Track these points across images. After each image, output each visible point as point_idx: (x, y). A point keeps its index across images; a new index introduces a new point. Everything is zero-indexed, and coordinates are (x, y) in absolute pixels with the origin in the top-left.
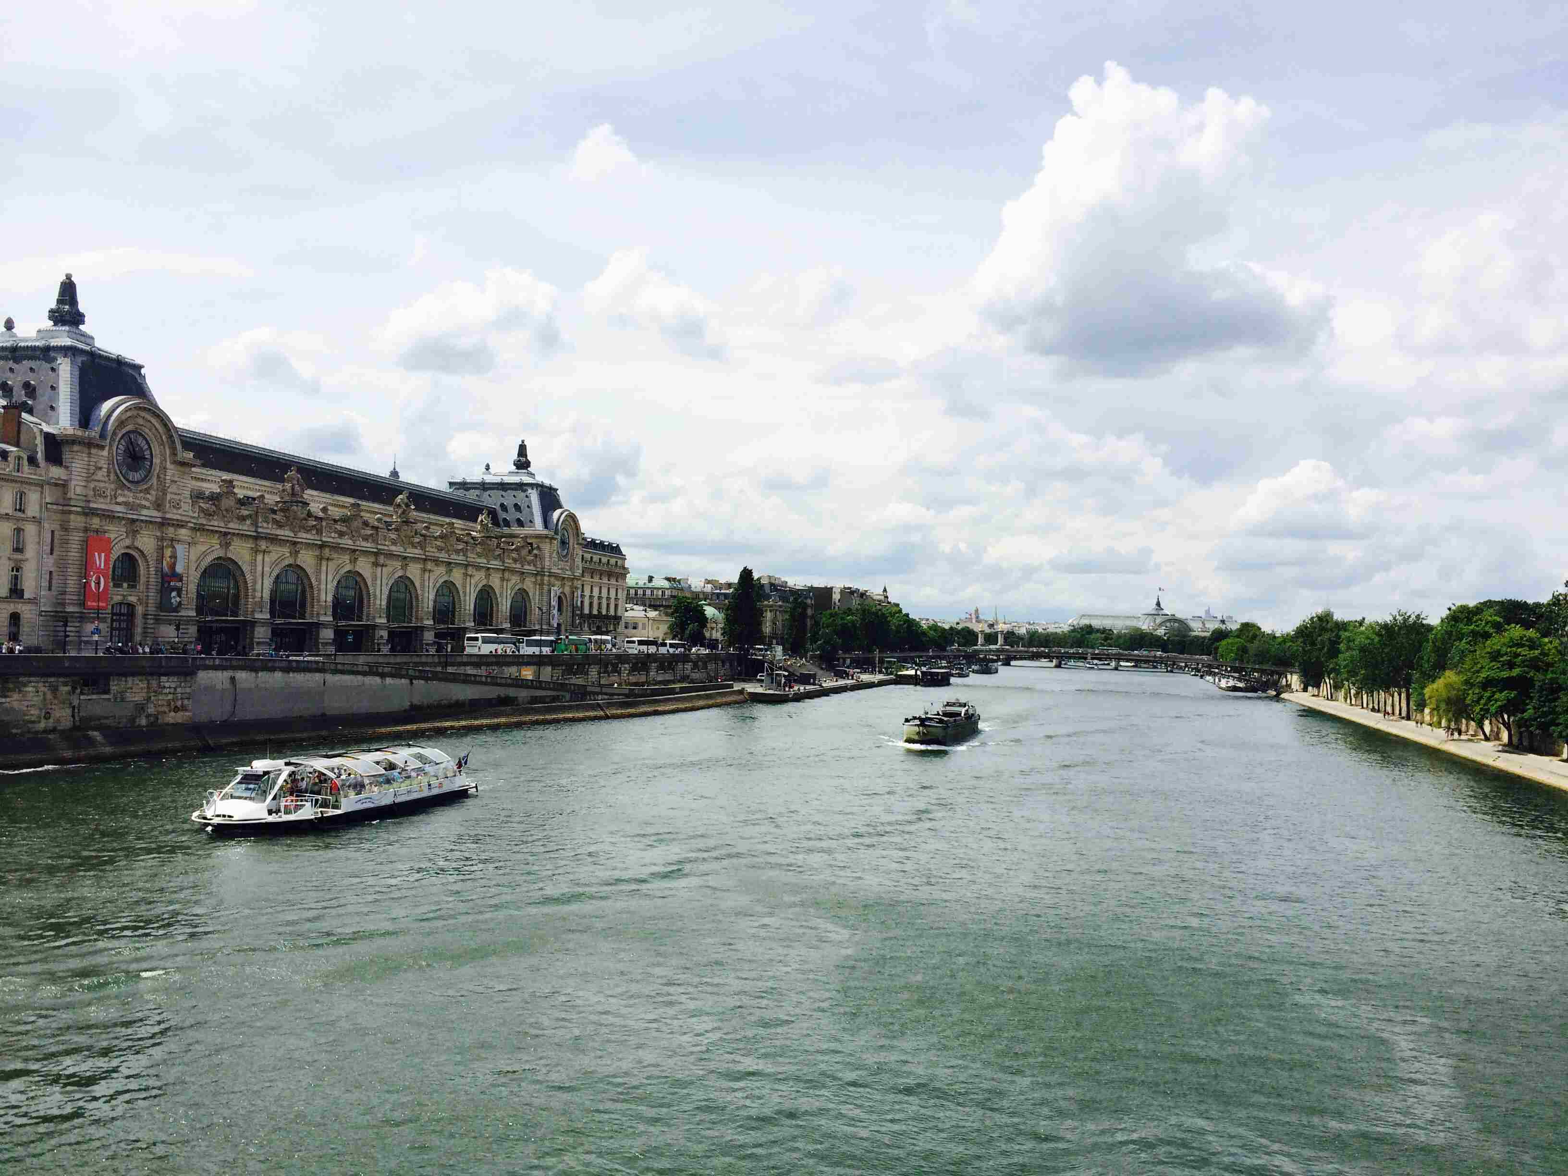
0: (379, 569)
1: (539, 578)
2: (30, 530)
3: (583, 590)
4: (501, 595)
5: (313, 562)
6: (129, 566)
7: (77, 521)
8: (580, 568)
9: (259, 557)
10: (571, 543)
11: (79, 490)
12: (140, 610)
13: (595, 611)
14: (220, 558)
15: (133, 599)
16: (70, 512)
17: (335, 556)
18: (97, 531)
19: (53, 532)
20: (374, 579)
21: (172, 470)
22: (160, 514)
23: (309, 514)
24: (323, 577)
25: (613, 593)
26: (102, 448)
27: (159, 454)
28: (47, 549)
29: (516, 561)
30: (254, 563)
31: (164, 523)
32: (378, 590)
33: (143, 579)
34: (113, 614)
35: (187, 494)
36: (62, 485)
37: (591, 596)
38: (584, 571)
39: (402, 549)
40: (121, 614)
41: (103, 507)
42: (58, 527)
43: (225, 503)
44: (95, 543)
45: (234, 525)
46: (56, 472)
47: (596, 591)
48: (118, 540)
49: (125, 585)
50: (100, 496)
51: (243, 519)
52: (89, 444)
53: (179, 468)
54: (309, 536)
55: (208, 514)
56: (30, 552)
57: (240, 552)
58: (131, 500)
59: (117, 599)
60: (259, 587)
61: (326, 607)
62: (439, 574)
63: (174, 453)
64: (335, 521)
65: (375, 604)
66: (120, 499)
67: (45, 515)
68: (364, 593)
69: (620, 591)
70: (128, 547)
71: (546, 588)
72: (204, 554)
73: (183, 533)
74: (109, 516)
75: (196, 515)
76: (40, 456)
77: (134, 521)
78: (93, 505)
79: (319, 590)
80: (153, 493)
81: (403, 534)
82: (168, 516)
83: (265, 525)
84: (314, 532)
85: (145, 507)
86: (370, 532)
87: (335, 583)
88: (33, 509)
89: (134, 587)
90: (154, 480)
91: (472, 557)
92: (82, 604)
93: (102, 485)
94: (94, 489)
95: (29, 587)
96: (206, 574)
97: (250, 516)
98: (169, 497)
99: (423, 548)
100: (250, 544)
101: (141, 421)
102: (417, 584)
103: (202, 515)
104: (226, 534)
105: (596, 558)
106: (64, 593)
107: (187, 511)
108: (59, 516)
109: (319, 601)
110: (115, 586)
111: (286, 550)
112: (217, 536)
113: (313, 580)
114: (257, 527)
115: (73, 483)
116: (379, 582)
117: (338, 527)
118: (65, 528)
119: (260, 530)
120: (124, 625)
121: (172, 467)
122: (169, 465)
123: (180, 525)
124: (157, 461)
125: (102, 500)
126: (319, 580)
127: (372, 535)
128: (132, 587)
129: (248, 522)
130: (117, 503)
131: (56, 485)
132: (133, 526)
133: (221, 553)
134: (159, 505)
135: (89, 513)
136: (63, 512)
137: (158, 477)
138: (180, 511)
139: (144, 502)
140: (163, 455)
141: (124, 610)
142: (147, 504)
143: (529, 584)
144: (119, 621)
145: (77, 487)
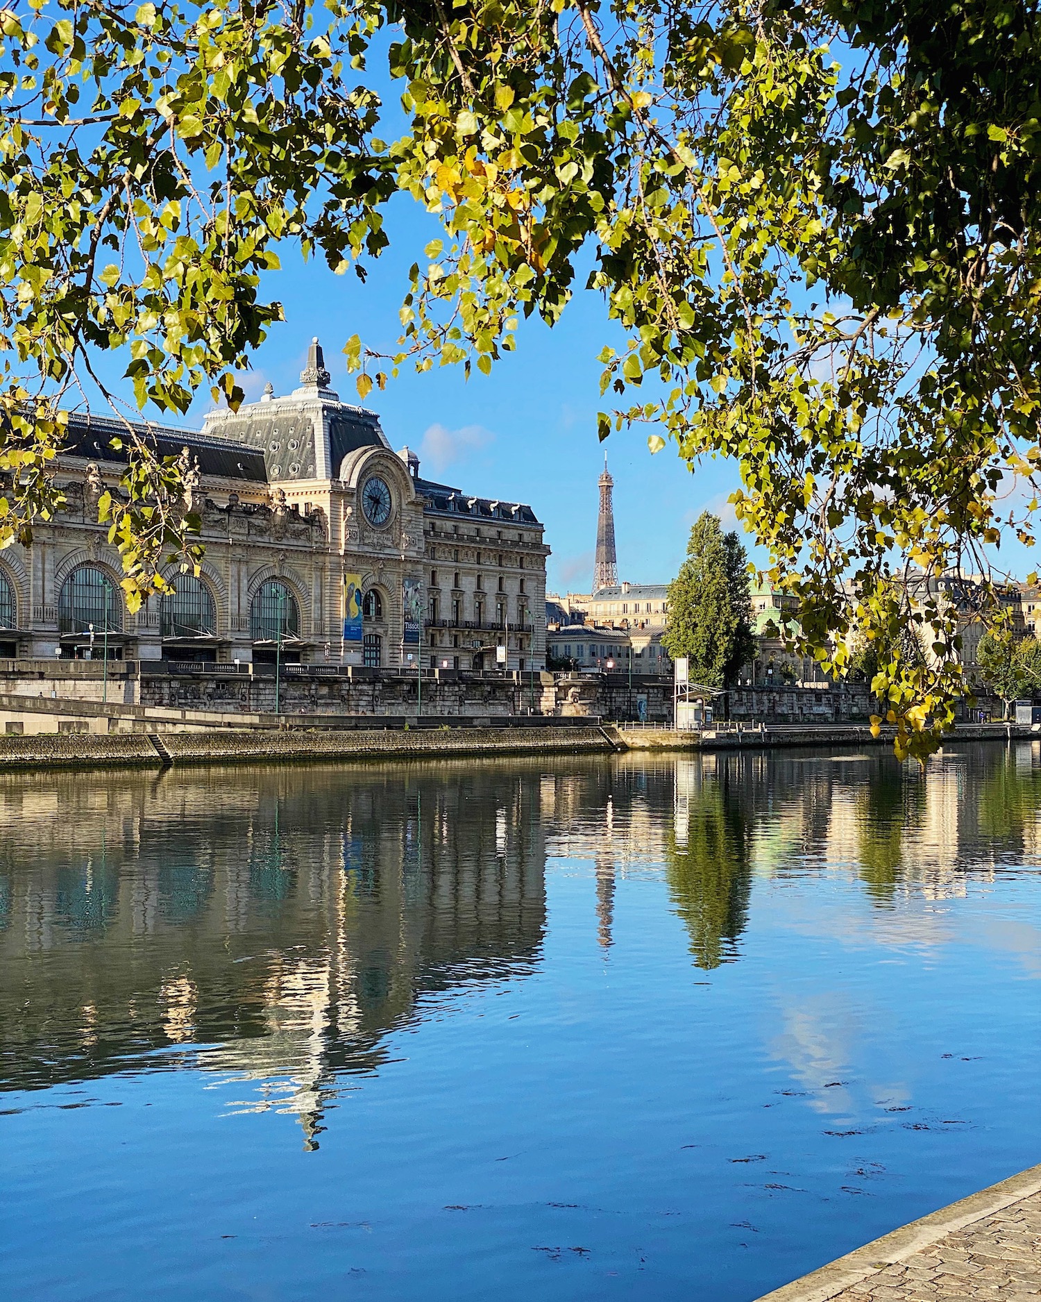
3: (433, 582)
8: (422, 545)
13: (468, 616)
25: (512, 587)
37: (457, 591)
38: (431, 551)
47: (468, 584)
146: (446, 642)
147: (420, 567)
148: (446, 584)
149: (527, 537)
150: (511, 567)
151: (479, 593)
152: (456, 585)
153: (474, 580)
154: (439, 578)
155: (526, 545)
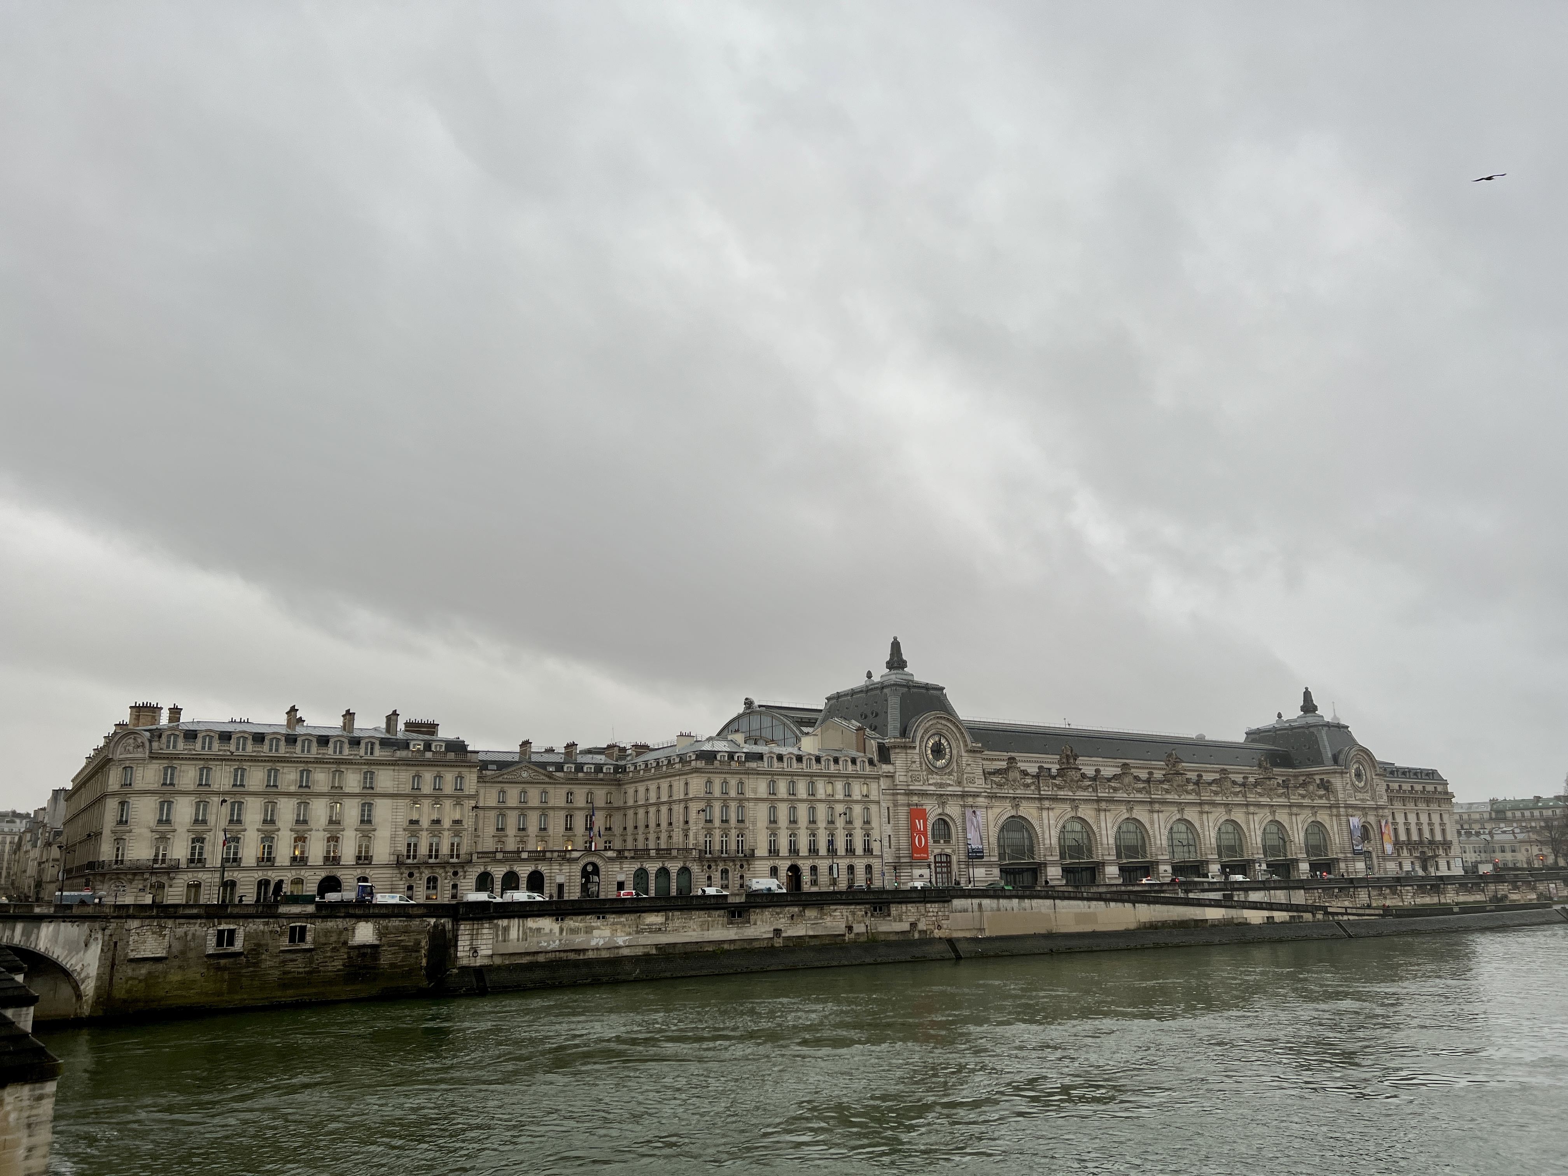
0: (1155, 815)
1: (1334, 811)
2: (874, 808)
3: (1394, 818)
4: (1292, 829)
5: (1093, 813)
6: (943, 828)
7: (902, 799)
8: (1385, 798)
9: (1045, 813)
10: (1368, 773)
11: (902, 778)
12: (954, 859)
13: (1415, 837)
14: (1013, 817)
15: (949, 851)
16: (898, 794)
17: (1112, 807)
18: (917, 805)
19: (888, 808)
20: (1152, 823)
21: (966, 758)
22: (961, 789)
23: (1084, 776)
24: (1103, 825)
25: (1436, 818)
26: (914, 748)
27: (956, 748)
28: (886, 819)
29: (1303, 797)
30: (1041, 819)
31: (964, 795)
32: (1157, 833)
33: (954, 836)
34: (935, 862)
35: (981, 770)
36: (891, 776)
37: (1407, 823)
38: (1391, 800)
39: (1177, 797)
40: (941, 862)
41: (919, 788)
42: (891, 805)
43: (1012, 775)
44: (915, 813)
45: (1021, 791)
46: (886, 768)
47: (1412, 818)
48: (932, 810)
49: (942, 841)
50: (916, 780)
51: (1027, 786)
52: (905, 747)
53: (972, 755)
54: (1085, 794)
55: (1000, 785)
56: (875, 824)
57: (1028, 811)
58: (939, 781)
59: (937, 851)
60: (1047, 836)
61: (1109, 849)
62: (1218, 816)
63: (966, 745)
64: (1109, 780)
65: (1155, 844)
66: (931, 782)
67: (882, 797)
68: (1145, 836)
69: (1446, 817)
70: (940, 814)
71: (1344, 819)
72: (1000, 815)
73: (981, 801)
74: (924, 794)
75: (989, 786)
76: (876, 759)
77: (941, 795)
78: (911, 788)
79: (1101, 835)
80: (955, 774)
81: (1175, 784)
82: (966, 789)
83: (1047, 788)
84: (1091, 790)
85: (950, 785)
86: (1142, 786)
87: (1115, 829)
88: (874, 796)
89: (949, 842)
90: (955, 764)
91: (1252, 798)
92: (912, 857)
93: (917, 773)
94: (911, 777)
95: (876, 847)
96: (1002, 829)
97: (1033, 783)
98: (965, 776)
99: (1198, 794)
100: (1037, 804)
101: (939, 726)
102: (1197, 825)
103: (994, 786)
104: (1014, 798)
105: (1406, 787)
106: (899, 849)
107: (979, 784)
108: (891, 797)
109: (1102, 844)
110: (935, 842)
111: (1067, 806)
112: (1008, 801)
113: (1095, 828)
114: (1040, 790)
115: (897, 774)
116: (1157, 826)
117: (1113, 784)
118: (895, 805)
119: (1042, 793)
120: (945, 870)
121: (966, 754)
122: (964, 754)
123: (976, 795)
124: (955, 752)
125: (917, 783)
126: (1099, 827)
127: (1144, 788)
128: (947, 842)
129: (1033, 788)
130: (929, 785)
131: (887, 776)
132: (942, 799)
133: (1013, 813)
134: (959, 783)
135: (910, 793)
136: (893, 794)
137: (957, 763)
138: (975, 785)
139: (948, 782)
140: (958, 747)
141: (944, 859)
142: (951, 782)
143: (1323, 817)
144: (941, 867)
145: (900, 777)
146: (1405, 853)
147: (1386, 811)
148: (1400, 819)
149: (1440, 788)
150: (1434, 806)
151: (1419, 824)
152: (1406, 819)
153: (1414, 816)
154: (1396, 816)
155: (1440, 793)
